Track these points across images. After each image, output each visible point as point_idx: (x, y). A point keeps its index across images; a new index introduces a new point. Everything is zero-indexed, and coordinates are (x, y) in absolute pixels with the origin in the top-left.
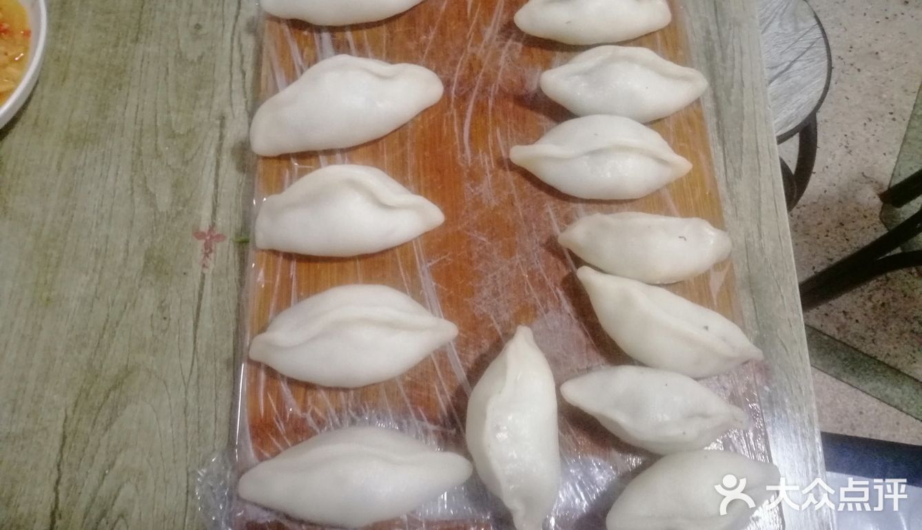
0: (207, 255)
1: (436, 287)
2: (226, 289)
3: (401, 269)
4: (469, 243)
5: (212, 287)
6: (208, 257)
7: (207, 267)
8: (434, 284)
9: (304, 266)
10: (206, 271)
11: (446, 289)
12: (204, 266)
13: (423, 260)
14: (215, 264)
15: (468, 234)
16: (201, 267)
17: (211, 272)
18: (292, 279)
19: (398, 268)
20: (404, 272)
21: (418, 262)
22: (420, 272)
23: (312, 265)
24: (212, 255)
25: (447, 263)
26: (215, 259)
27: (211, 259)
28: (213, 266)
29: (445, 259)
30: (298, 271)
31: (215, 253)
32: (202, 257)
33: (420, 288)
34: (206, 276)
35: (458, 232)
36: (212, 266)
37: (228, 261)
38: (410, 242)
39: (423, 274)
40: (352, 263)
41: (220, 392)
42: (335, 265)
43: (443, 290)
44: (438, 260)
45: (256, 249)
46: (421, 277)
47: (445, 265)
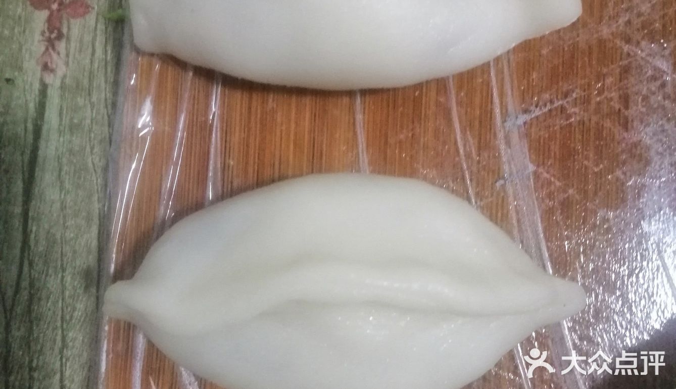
0: (51, 44)
1: (536, 175)
2: (88, 121)
3: (457, 125)
4: (626, 71)
5: (61, 114)
6: (54, 48)
7: (52, 71)
8: (531, 168)
9: (239, 98)
10: (49, 79)
11: (558, 184)
12: (46, 67)
13: (510, 108)
14: (67, 64)
15: (626, 48)
16: (39, 68)
17: (58, 83)
18: (212, 125)
19: (449, 121)
20: (464, 132)
21: (497, 111)
22: (501, 135)
23: (256, 98)
24: (61, 46)
25: (569, 117)
26: (67, 55)
27: (59, 54)
28: (64, 68)
29: (563, 109)
30: (225, 106)
31: (68, 39)
32: (43, 49)
33: (497, 174)
34: (50, 91)
35: (601, 42)
36: (61, 70)
37: (92, 62)
38: (484, 68)
39: (508, 143)
40: (346, 100)
41: (71, 334)
42: (307, 101)
43: (550, 183)
44: (546, 110)
45: (138, 51)
46: (503, 147)
47: (560, 122)
